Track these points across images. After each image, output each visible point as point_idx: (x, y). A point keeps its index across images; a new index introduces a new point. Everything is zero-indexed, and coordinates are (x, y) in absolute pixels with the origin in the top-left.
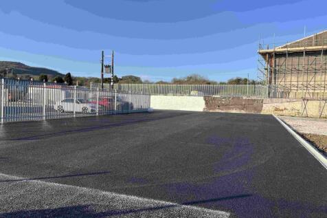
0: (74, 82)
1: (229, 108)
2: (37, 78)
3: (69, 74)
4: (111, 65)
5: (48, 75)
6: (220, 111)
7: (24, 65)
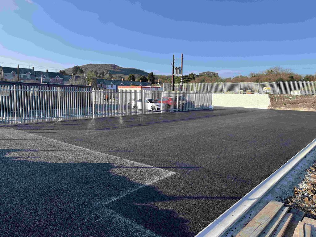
0: (156, 81)
1: (297, 106)
2: (127, 77)
3: (152, 73)
4: (181, 66)
5: (135, 75)
6: (286, 109)
7: (118, 66)
